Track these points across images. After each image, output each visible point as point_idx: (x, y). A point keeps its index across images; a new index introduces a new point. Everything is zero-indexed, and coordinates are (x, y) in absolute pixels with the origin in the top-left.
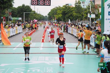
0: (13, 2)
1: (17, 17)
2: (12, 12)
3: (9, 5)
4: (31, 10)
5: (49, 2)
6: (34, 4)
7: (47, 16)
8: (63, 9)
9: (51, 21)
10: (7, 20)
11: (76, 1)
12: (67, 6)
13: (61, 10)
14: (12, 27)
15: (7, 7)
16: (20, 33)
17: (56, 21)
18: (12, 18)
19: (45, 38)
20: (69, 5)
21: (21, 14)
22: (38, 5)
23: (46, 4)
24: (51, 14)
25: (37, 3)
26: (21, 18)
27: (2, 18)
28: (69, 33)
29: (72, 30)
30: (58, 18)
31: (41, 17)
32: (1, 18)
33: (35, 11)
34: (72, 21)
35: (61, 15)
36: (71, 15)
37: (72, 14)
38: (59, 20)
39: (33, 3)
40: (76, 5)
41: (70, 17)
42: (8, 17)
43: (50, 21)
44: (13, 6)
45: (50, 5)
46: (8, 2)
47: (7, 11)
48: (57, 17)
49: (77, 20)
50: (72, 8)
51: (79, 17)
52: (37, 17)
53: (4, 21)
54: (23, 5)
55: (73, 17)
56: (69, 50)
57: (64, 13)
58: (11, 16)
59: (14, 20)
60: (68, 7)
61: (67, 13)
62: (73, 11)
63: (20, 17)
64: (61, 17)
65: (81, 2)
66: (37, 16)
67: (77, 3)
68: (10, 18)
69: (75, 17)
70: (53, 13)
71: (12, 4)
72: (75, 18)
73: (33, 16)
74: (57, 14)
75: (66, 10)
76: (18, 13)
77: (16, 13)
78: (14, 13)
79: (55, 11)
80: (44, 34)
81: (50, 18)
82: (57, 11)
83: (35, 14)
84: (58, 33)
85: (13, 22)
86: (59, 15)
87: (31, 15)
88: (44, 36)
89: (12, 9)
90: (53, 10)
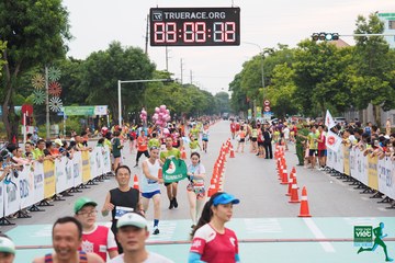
0: (66, 36)
1: (88, 104)
2: (61, 80)
3: (46, 47)
4: (153, 67)
5: (230, 28)
6: (165, 38)
7: (224, 96)
8: (300, 59)
9: (247, 114)
10: (41, 121)
11: (361, 18)
12: (319, 42)
13: (289, 65)
14: (66, 150)
15: (39, 59)
16: (100, 178)
17: (268, 116)
18: (63, 109)
20: (329, 37)
21: (107, 91)
22: (180, 43)
23: (219, 36)
24: (243, 85)
25: (178, 33)
26: (105, 107)
27: (17, 108)
28: (334, 172)
29: (347, 156)
30: (279, 101)
31: (197, 102)
32: (12, 110)
33: (168, 74)
34: (347, 115)
35: (294, 88)
36: (340, 86)
37: (344, 79)
38: (282, 110)
39: (160, 37)
40: (362, 39)
41: (335, 93)
42: (44, 106)
43: (242, 115)
44: (68, 55)
45: (237, 43)
46: (42, 37)
47: (39, 77)
48: (272, 95)
49: (370, 106)
50: (343, 53)
51: (379, 92)
52: (179, 98)
53: (29, 124)
54: (115, 49)
55: (351, 96)
56: (333, 250)
57: (306, 79)
58: (56, 100)
59: (73, 118)
60: (324, 46)
61: (321, 75)
62: (345, 65)
63: (99, 102)
64: (294, 96)
65: (382, 25)
66: (180, 96)
67: (364, 28)
68: (54, 108)
69: (360, 92)
70: (254, 80)
71: (60, 44)
72: (357, 100)
73: (159, 94)
74: (273, 84)
75: (313, 63)
76: (91, 85)
77: (83, 83)
78: (72, 83)
79: (265, 71)
80: (215, 181)
81: (240, 100)
82: (275, 70)
83: (168, 88)
84: (281, 171)
85: (67, 129)
86: (282, 88)
87: (151, 90)
88: (213, 187)
89: (63, 69)
90: (256, 66)
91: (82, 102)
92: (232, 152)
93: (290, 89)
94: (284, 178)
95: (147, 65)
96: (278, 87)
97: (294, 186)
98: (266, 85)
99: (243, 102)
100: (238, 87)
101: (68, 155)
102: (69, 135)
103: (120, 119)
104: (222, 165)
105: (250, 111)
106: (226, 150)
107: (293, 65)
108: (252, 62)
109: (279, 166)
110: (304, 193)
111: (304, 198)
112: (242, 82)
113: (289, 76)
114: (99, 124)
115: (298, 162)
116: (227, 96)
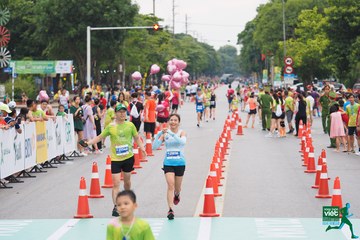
1: (45, 58)
4: (134, 10)
7: (231, 51)
8: (335, 3)
9: (261, 76)
13: (320, 11)
16: (61, 159)
17: (289, 80)
18: (12, 64)
19: (221, 190)
21: (72, 40)
24: (257, 37)
26: (69, 63)
30: (305, 59)
33: (155, 20)
35: (326, 42)
38: (308, 72)
43: (254, 76)
57: (343, 30)
58: (2, 51)
59: (24, 77)
64: (325, 53)
66: (171, 49)
70: (271, 31)
73: (142, 47)
74: (298, 36)
75: (352, 9)
76: (50, 32)
77: (39, 29)
78: (24, 29)
79: (287, 18)
80: (217, 166)
81: (252, 58)
82: (300, 17)
83: (155, 38)
84: (306, 155)
85: (17, 91)
86: (310, 42)
87: (131, 40)
88: (214, 174)
89: (12, 9)
90: (275, 11)
91: (38, 56)
92: (240, 128)
93: (320, 43)
94: (309, 164)
95: (126, 7)
96: (304, 41)
97: (323, 176)
98: (288, 38)
99: (256, 60)
100: (251, 39)
101: (17, 127)
102: (18, 99)
103: (89, 79)
104: (226, 144)
105: (265, 72)
106: (232, 125)
107: (326, 10)
108: (269, 5)
109: (303, 148)
110: (337, 185)
111: (337, 192)
112: (255, 33)
113: (319, 25)
114: (60, 85)
115: (329, 144)
116: (235, 51)
